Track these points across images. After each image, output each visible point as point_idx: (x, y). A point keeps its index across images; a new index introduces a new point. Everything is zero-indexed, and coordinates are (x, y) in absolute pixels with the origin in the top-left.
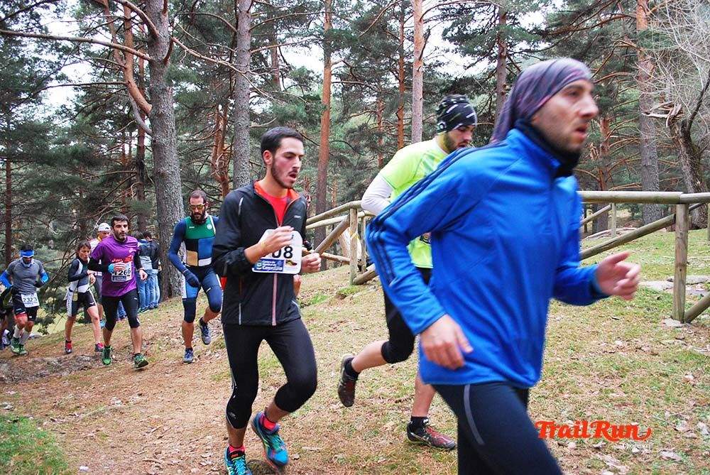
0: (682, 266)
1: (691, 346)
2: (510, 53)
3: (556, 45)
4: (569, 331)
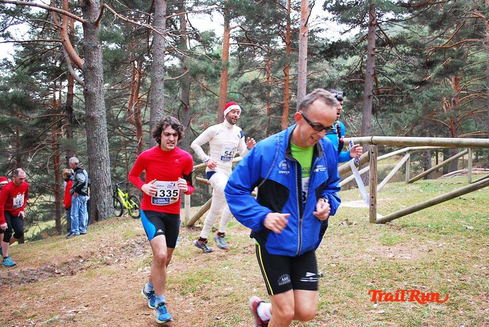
2: (379, 22)
3: (417, 15)
4: (453, 256)
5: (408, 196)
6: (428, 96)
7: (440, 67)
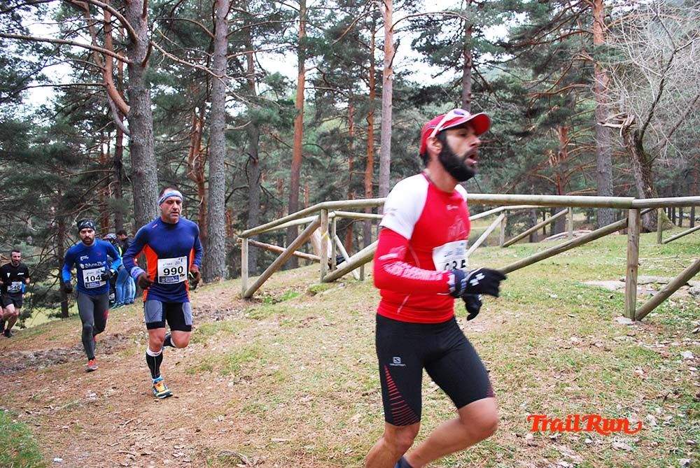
0: (633, 267)
1: (640, 343)
2: (475, 63)
3: (518, 56)
4: (528, 328)
5: (499, 261)
6: (531, 149)
7: (544, 116)
